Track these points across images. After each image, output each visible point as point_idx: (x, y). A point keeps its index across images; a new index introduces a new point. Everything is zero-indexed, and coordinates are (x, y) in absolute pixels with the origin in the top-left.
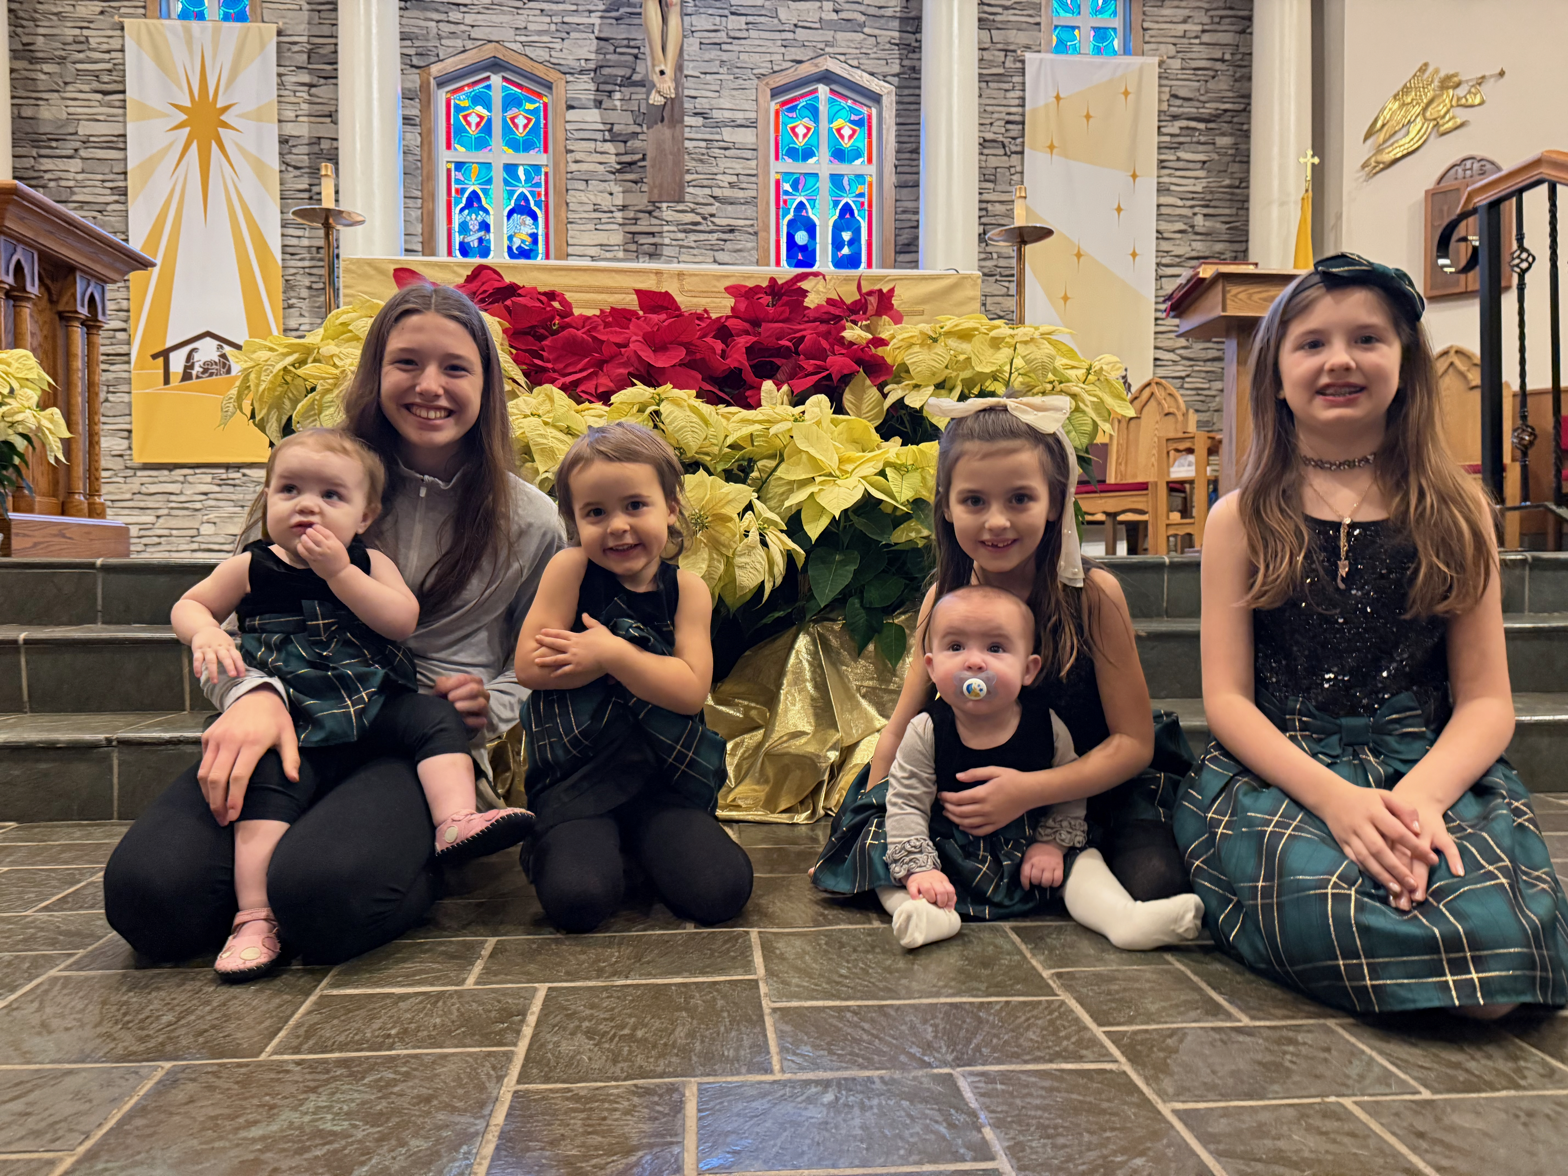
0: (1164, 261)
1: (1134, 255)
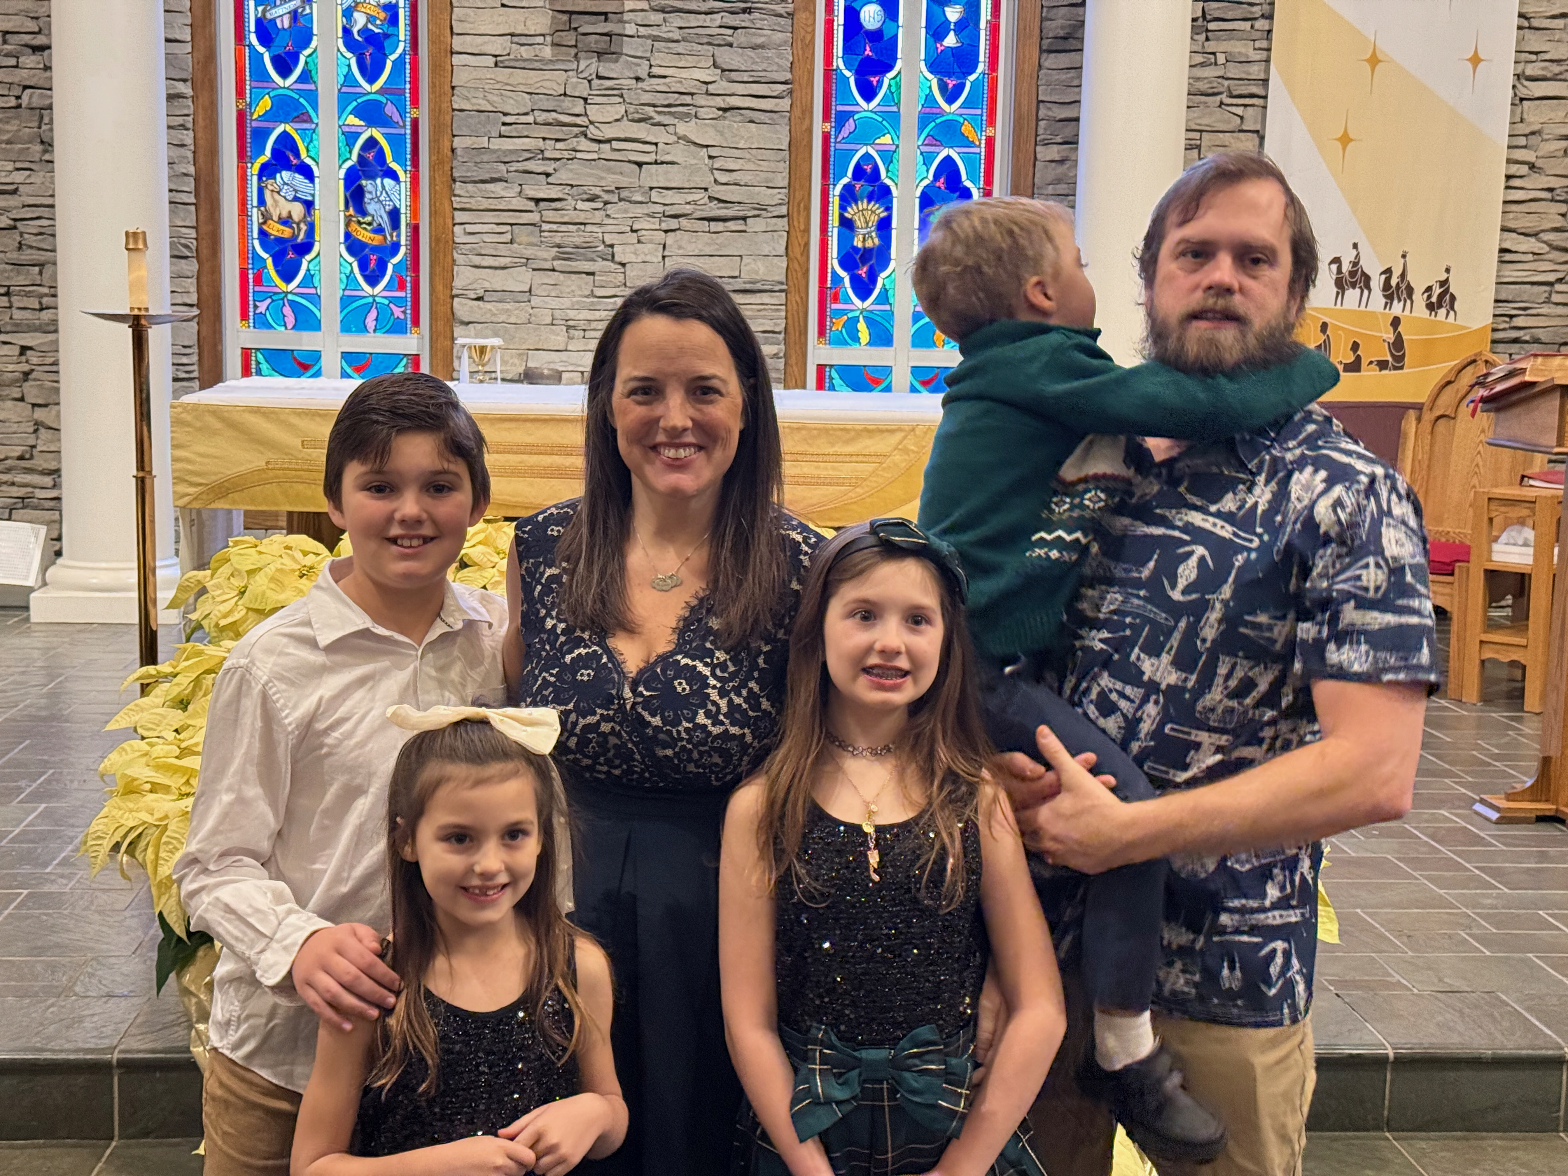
0: (1529, 72)
1: (1476, 60)
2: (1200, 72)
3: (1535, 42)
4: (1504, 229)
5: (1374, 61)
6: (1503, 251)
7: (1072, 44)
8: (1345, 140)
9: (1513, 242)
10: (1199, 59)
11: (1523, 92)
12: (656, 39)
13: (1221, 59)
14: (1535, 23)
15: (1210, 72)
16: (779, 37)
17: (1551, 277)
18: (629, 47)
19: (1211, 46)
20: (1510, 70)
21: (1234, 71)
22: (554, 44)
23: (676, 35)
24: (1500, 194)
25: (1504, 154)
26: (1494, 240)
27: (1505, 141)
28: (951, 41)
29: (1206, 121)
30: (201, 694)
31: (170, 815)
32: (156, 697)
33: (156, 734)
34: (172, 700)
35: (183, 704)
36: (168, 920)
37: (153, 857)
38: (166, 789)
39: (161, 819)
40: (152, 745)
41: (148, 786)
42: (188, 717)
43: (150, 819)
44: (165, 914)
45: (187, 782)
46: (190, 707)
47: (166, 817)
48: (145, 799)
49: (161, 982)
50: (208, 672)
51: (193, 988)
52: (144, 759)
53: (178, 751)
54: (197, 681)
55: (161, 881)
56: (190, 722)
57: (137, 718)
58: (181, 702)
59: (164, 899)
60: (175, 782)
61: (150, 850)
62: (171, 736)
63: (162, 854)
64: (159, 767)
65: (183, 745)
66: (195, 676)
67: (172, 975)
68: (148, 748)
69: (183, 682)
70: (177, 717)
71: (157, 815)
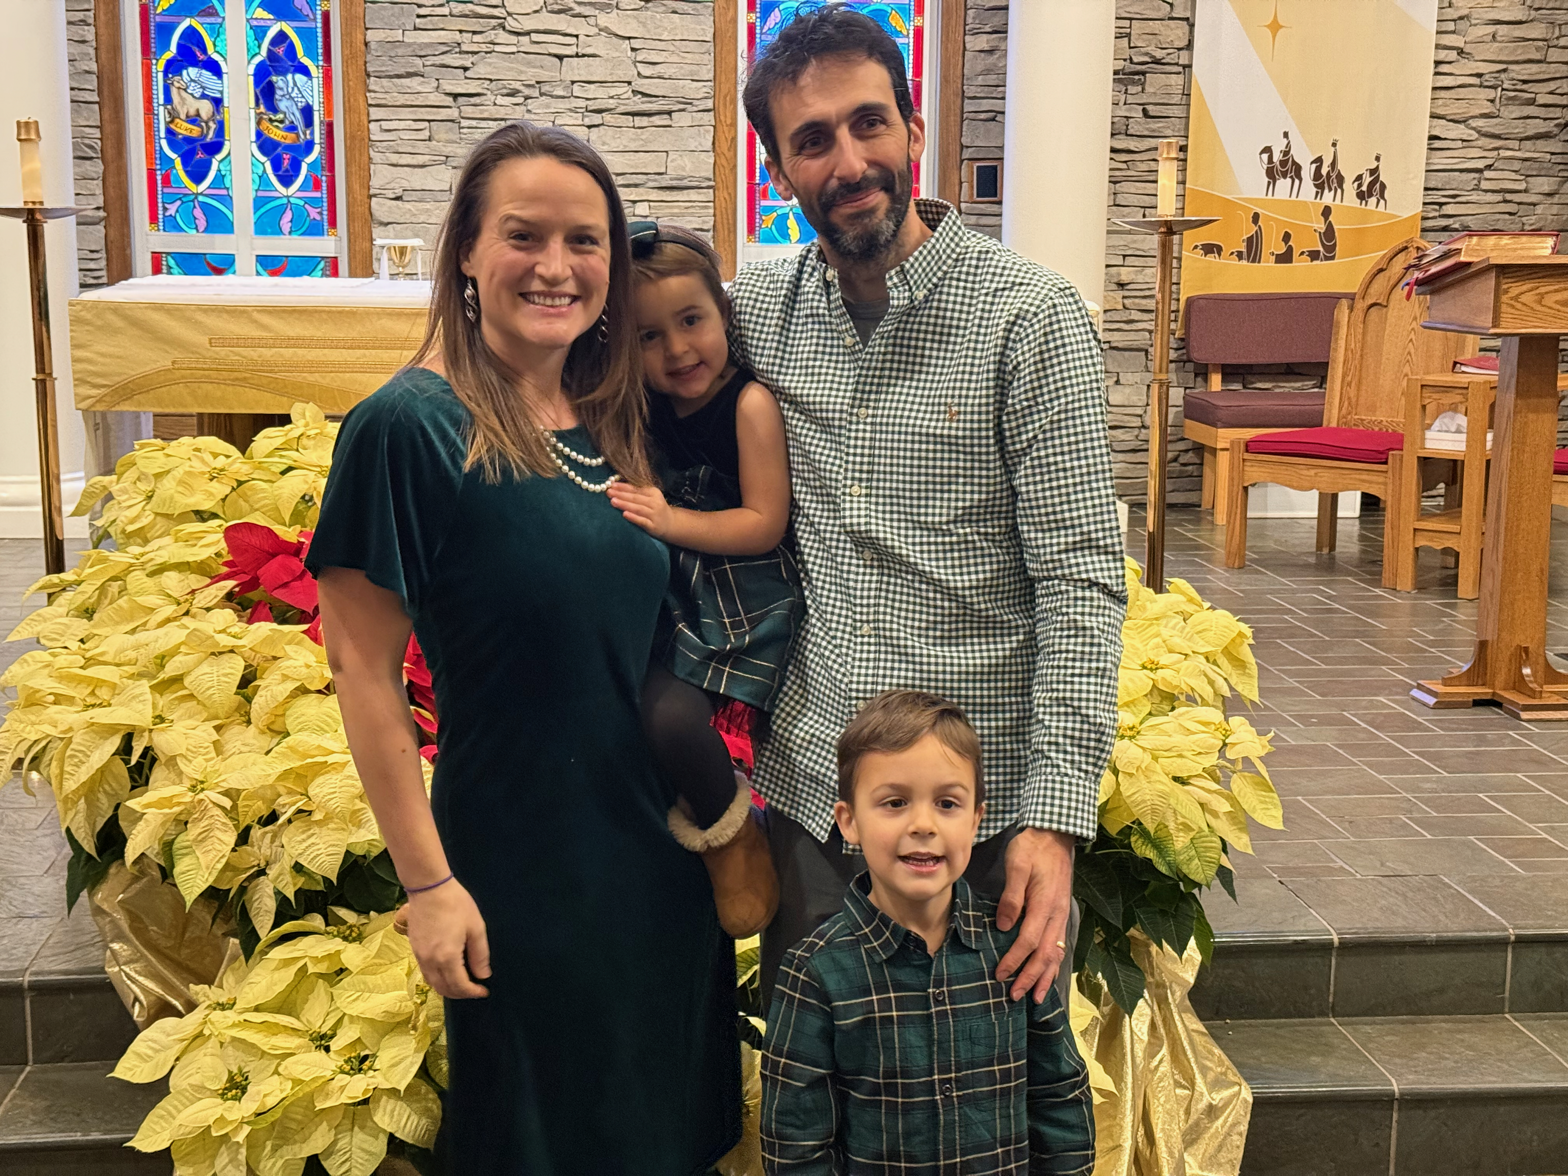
4: (1433, 116)
6: (1432, 138)
8: (1275, 27)
9: (1442, 128)
17: (1480, 164)
24: (1429, 81)
25: (1433, 39)
26: (1424, 127)
27: (1434, 26)
29: (1135, 9)
30: (107, 602)
31: (75, 727)
32: (60, 606)
33: (60, 644)
34: (76, 609)
35: (88, 613)
36: (76, 836)
37: (57, 771)
38: (70, 700)
39: (65, 732)
40: (54, 655)
41: (51, 698)
42: (93, 627)
43: (54, 732)
44: (73, 831)
45: (93, 693)
46: (96, 616)
47: (70, 729)
48: (48, 711)
49: (72, 900)
50: (114, 579)
51: (105, 907)
52: (46, 671)
53: (83, 661)
54: (102, 590)
55: (66, 797)
56: (95, 631)
57: (39, 628)
58: (87, 611)
59: (71, 814)
60: (80, 693)
61: (54, 764)
62: (74, 645)
63: (67, 768)
64: (61, 678)
65: (88, 655)
66: (99, 583)
67: (84, 893)
68: (51, 659)
69: (89, 589)
70: (82, 626)
71: (61, 728)
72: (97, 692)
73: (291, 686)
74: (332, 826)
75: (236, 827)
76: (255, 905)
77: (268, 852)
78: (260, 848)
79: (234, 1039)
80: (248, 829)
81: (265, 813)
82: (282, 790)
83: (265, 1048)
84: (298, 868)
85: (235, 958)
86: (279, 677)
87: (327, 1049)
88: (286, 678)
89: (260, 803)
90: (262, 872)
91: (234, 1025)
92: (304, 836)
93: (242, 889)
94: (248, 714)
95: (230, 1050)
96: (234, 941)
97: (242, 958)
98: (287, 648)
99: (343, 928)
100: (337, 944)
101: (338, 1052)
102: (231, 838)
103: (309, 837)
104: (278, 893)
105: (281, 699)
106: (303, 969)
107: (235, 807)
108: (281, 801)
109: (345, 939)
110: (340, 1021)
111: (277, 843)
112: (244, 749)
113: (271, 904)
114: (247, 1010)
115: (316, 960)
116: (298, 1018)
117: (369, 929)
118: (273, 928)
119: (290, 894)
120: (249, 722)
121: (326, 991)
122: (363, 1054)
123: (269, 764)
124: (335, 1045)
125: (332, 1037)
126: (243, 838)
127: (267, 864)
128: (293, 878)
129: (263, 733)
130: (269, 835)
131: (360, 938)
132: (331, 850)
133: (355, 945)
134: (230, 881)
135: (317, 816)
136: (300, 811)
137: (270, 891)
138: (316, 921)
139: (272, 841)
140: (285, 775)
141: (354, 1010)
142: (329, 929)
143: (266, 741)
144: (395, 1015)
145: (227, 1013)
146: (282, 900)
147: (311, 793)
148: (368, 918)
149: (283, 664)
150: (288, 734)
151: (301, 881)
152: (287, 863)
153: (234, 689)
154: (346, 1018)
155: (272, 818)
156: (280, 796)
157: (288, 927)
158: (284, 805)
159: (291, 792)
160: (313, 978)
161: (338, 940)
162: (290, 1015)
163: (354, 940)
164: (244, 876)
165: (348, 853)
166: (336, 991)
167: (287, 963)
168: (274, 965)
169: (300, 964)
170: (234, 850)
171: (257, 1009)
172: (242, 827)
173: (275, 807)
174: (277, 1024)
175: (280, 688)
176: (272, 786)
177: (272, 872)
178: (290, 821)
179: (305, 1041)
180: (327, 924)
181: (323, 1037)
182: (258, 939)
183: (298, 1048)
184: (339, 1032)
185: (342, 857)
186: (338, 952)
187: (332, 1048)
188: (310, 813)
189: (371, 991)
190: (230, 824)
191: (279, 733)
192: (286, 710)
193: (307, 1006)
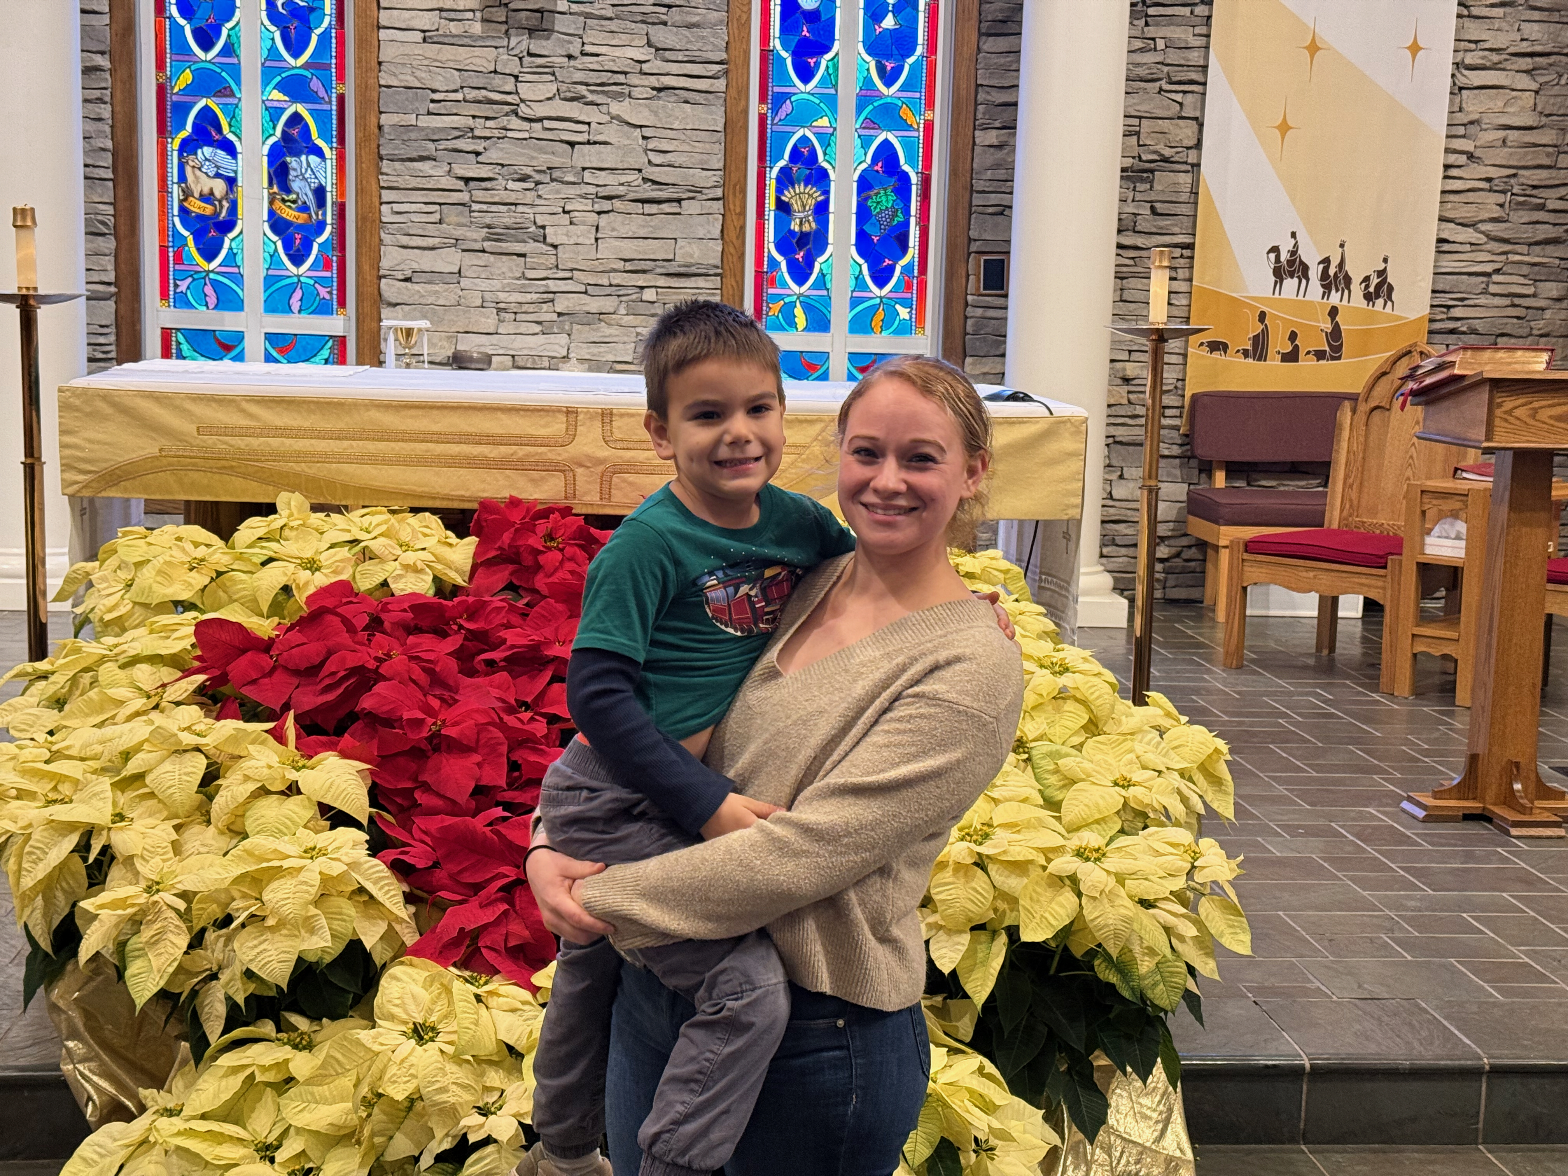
0: (1468, 61)
1: (1415, 49)
2: (1139, 58)
3: (1474, 31)
4: (1442, 219)
5: (1313, 48)
6: (1440, 241)
7: (1013, 28)
8: (1284, 128)
9: (1451, 232)
10: (1139, 44)
11: (1461, 81)
12: (588, 16)
13: (1161, 44)
14: (1475, 11)
15: (1149, 58)
16: (714, 16)
17: (1489, 268)
18: (561, 24)
19: (1151, 31)
20: (1449, 58)
21: (1173, 57)
22: (484, 20)
23: (609, 13)
24: (1438, 184)
25: (1442, 143)
26: (1431, 230)
27: (1444, 131)
28: (889, 22)
29: (1144, 108)
30: (78, 693)
31: (34, 823)
32: (31, 696)
33: (29, 736)
34: (47, 699)
35: (59, 703)
36: (33, 933)
37: (15, 868)
38: (31, 795)
39: (24, 828)
40: (20, 748)
41: (14, 793)
42: (63, 718)
43: (13, 828)
44: (30, 928)
45: (55, 789)
46: (67, 707)
47: (30, 825)
48: (9, 806)
49: (28, 995)
50: (86, 670)
51: (61, 1004)
52: (11, 764)
53: (48, 755)
54: (74, 680)
55: (24, 892)
56: (65, 723)
57: (9, 718)
58: (58, 701)
59: (27, 911)
60: (42, 788)
61: (12, 860)
62: (41, 737)
63: (25, 865)
64: (26, 772)
65: (54, 748)
66: (72, 674)
67: (41, 990)
68: (17, 751)
69: (59, 681)
70: (52, 718)
71: (21, 824)
72: (60, 787)
73: (252, 787)
74: (284, 932)
75: (190, 929)
76: (206, 1009)
77: (221, 957)
78: (213, 952)
79: (178, 1148)
80: (203, 930)
81: (220, 916)
82: (236, 894)
83: (208, 1158)
84: (249, 974)
85: (184, 1063)
86: (241, 777)
87: (272, 1160)
88: (247, 778)
89: (215, 906)
90: (214, 977)
91: (179, 1134)
92: (255, 942)
93: (194, 993)
94: (208, 813)
95: (174, 1159)
96: (185, 1045)
97: (192, 1062)
98: (250, 747)
99: (293, 1035)
100: (285, 1052)
101: (283, 1164)
102: (183, 941)
103: (261, 943)
104: (228, 998)
105: (241, 800)
106: (252, 1076)
107: (189, 909)
108: (234, 905)
109: (296, 1047)
110: (287, 1131)
111: (229, 948)
112: (202, 849)
113: (221, 1009)
114: (194, 1118)
115: (264, 1069)
116: (245, 1128)
117: (318, 1038)
118: (222, 1034)
119: (240, 999)
120: (209, 822)
121: (274, 1101)
122: (307, 1166)
123: (224, 867)
124: (281, 1156)
125: (278, 1148)
126: (197, 941)
127: (220, 968)
128: (243, 984)
129: (222, 833)
130: (222, 939)
131: (309, 1047)
132: (283, 957)
133: (305, 1054)
134: (182, 985)
135: (270, 922)
136: (253, 916)
137: (221, 996)
138: (268, 1028)
139: (226, 945)
140: (239, 879)
141: (299, 1121)
142: (279, 1035)
143: (224, 842)
144: (340, 1128)
145: (174, 1119)
146: (232, 1006)
147: (265, 898)
148: (322, 1027)
149: (245, 764)
150: (246, 836)
151: (252, 988)
152: (237, 969)
153: (195, 789)
154: (292, 1130)
155: (228, 920)
156: (234, 900)
157: (238, 1033)
158: (238, 910)
159: (245, 896)
160: (262, 1086)
161: (288, 1048)
162: (236, 1123)
163: (304, 1048)
164: (196, 980)
165: (300, 960)
166: (283, 1101)
167: (235, 1070)
168: (222, 1072)
169: (248, 1072)
170: (186, 953)
171: (204, 1117)
172: (197, 928)
173: (228, 911)
174: (222, 1134)
175: (241, 788)
176: (226, 890)
177: (224, 977)
178: (243, 925)
179: (250, 1151)
180: (279, 1030)
181: (268, 1147)
182: (209, 1045)
183: (242, 1158)
184: (286, 1143)
185: (293, 964)
186: (287, 1061)
187: (277, 1160)
188: (264, 919)
189: (317, 1102)
190: (183, 926)
191: (238, 833)
192: (245, 811)
193: (254, 1115)
